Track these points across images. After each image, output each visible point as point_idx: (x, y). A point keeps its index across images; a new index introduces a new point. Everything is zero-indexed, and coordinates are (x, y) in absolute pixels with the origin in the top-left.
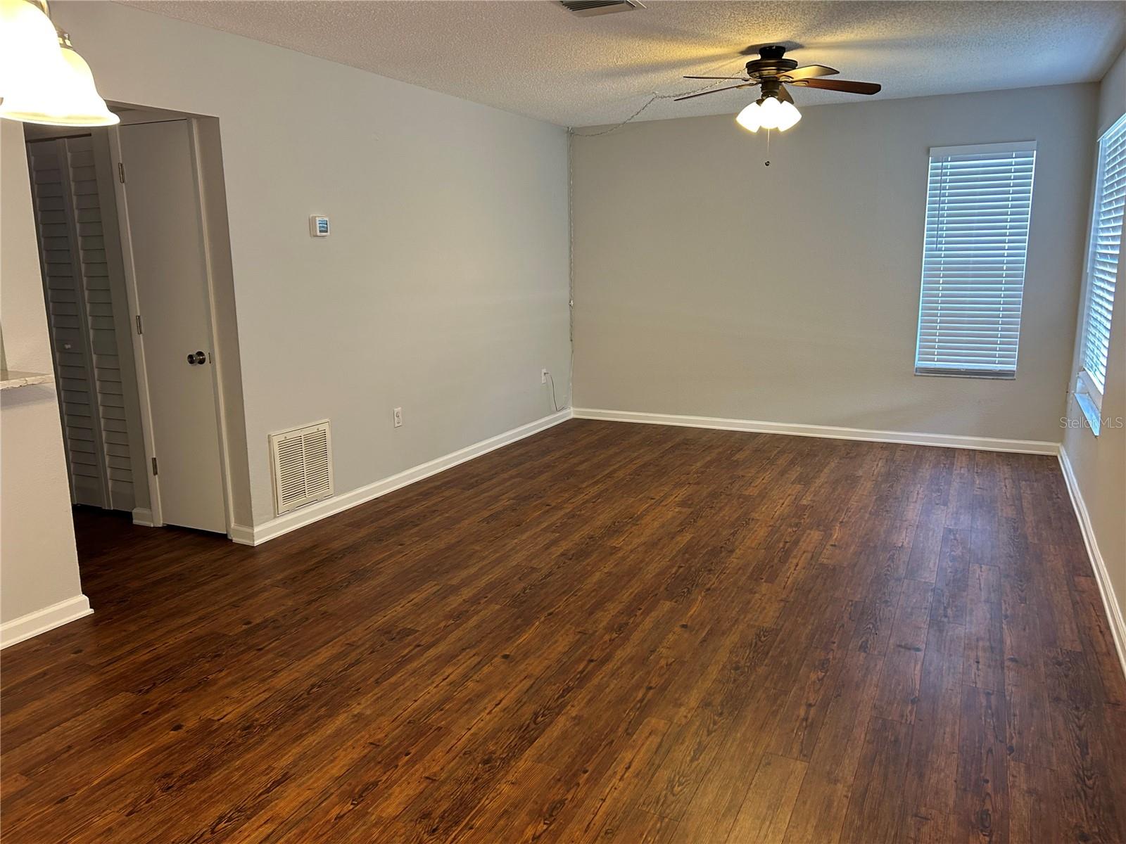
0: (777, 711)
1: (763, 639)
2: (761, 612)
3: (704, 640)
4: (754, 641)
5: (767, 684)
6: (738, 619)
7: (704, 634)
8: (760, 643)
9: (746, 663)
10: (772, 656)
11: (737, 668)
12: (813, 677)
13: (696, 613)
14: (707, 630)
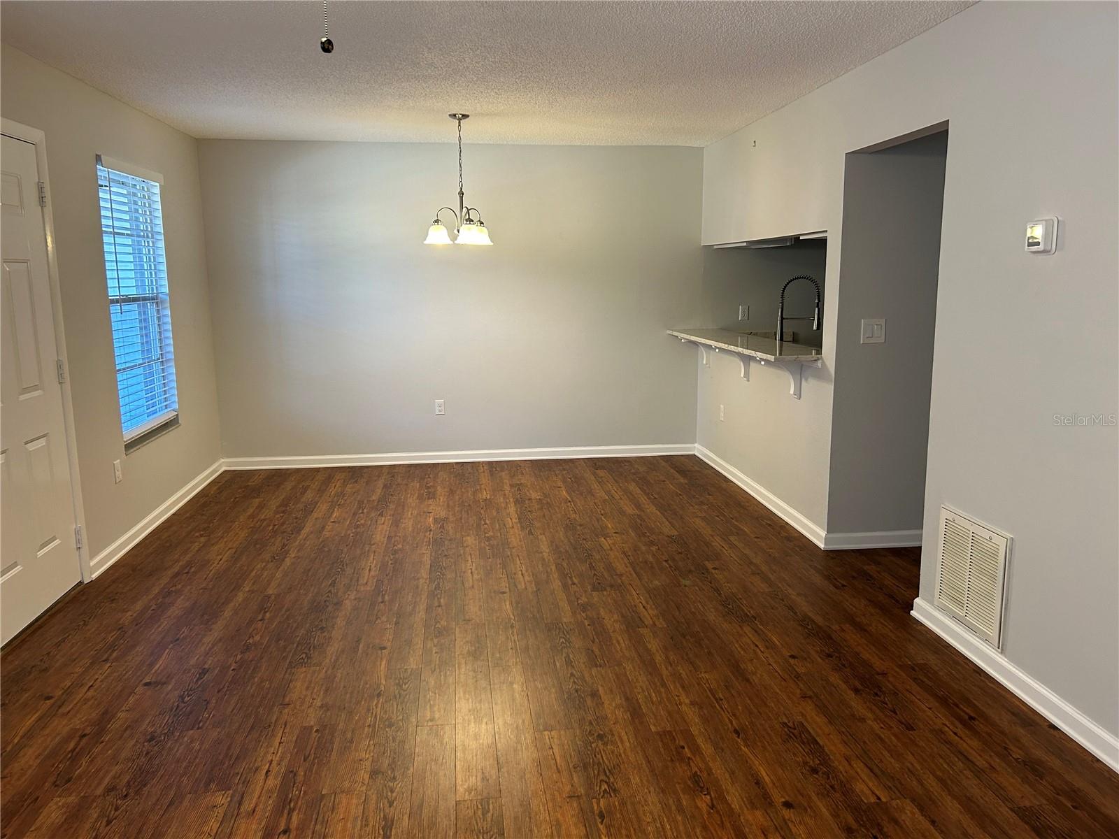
0: (286, 611)
1: (304, 656)
2: (310, 682)
3: (358, 641)
4: (312, 652)
5: (295, 625)
6: (333, 669)
7: (361, 646)
8: (306, 651)
9: (316, 634)
10: (293, 644)
11: (322, 628)
12: (257, 638)
13: (379, 663)
14: (360, 651)
